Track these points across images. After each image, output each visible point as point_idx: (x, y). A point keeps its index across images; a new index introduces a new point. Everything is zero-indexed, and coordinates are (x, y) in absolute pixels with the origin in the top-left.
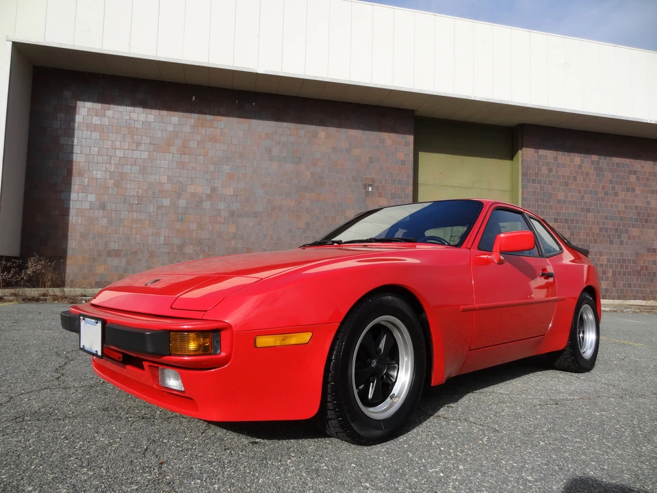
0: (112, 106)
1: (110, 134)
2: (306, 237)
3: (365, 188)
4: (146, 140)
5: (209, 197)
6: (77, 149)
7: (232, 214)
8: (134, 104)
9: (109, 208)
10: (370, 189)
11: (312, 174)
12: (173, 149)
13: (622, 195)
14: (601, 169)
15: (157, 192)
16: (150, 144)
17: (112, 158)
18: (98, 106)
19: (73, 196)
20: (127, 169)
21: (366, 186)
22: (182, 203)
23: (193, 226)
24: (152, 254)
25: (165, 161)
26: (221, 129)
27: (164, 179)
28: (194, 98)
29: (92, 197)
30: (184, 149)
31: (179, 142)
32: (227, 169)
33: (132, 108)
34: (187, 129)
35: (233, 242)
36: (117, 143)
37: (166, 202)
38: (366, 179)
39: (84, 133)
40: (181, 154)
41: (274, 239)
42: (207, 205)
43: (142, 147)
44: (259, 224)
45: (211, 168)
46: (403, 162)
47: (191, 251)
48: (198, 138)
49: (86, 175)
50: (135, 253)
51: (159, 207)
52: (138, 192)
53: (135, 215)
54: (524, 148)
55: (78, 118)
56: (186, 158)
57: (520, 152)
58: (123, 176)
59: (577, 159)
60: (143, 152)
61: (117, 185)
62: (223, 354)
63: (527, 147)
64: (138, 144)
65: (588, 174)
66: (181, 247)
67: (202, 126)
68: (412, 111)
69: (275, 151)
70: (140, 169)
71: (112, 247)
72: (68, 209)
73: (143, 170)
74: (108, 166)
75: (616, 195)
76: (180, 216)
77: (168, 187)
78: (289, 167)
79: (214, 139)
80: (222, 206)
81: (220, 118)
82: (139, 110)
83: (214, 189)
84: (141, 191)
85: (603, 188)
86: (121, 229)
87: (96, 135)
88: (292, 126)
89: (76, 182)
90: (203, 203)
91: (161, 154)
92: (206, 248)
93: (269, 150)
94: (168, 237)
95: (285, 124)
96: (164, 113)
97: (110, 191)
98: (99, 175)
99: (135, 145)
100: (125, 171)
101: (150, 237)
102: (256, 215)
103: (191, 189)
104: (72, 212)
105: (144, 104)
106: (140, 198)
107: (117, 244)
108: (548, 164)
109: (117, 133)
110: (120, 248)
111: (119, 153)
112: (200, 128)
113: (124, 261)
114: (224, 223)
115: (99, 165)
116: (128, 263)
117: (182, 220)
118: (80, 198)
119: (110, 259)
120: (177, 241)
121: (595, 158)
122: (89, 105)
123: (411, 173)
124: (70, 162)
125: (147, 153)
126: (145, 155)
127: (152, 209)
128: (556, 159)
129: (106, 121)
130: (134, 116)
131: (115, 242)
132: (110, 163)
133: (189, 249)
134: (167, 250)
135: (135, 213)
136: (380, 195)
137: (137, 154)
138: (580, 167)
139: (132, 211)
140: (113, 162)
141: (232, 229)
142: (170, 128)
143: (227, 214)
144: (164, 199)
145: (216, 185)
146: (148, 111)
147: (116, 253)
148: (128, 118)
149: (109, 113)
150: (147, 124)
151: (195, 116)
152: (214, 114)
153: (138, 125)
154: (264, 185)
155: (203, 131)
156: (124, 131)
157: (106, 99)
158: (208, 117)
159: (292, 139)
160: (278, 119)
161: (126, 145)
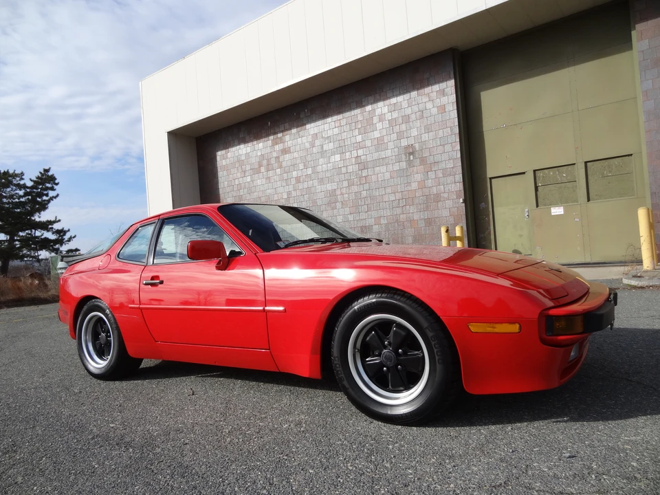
0: (229, 149)
3: (407, 158)
4: (248, 167)
8: (239, 144)
10: (412, 157)
11: (356, 158)
12: (263, 169)
16: (251, 169)
18: (223, 152)
21: (407, 156)
25: (260, 180)
26: (287, 141)
28: (269, 123)
30: (269, 167)
31: (265, 162)
32: (295, 174)
33: (239, 147)
34: (268, 150)
36: (235, 175)
38: (405, 148)
40: (267, 171)
43: (247, 174)
45: (285, 176)
48: (275, 155)
56: (271, 173)
64: (245, 172)
67: (276, 144)
78: (338, 157)
79: (285, 151)
81: (286, 132)
82: (242, 146)
83: (289, 193)
87: (225, 173)
88: (335, 118)
91: (257, 175)
95: (329, 120)
96: (255, 142)
103: (277, 197)
105: (244, 141)
109: (234, 168)
111: (237, 182)
112: (275, 146)
123: (455, 124)
126: (249, 179)
129: (228, 161)
130: (240, 152)
136: (422, 161)
137: (245, 179)
142: (259, 154)
145: (290, 190)
146: (247, 145)
148: (238, 154)
149: (229, 155)
150: (247, 154)
151: (271, 137)
152: (282, 132)
153: (243, 158)
154: (321, 181)
155: (277, 147)
156: (237, 165)
157: (227, 146)
158: (280, 135)
159: (336, 131)
160: (324, 116)
161: (239, 175)
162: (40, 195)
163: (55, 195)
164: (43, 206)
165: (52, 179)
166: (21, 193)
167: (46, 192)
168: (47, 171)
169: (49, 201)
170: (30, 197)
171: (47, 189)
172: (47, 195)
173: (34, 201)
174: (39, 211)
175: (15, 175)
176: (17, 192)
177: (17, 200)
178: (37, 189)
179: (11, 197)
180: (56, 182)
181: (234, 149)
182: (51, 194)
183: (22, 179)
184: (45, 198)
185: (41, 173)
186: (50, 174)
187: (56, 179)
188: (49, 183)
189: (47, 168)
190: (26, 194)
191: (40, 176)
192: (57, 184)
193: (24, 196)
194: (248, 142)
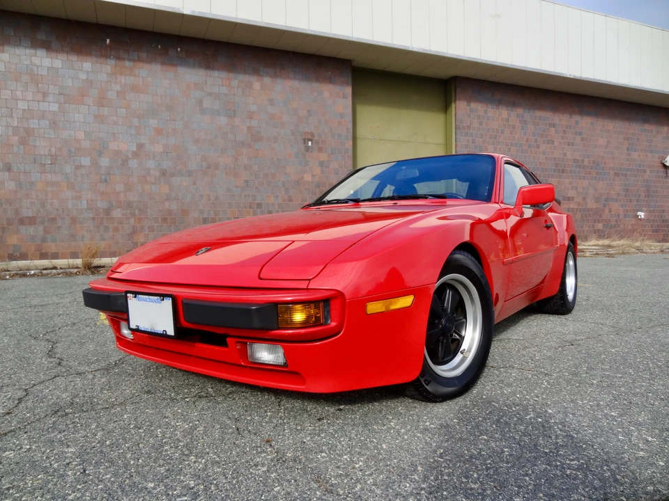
0: (6, 48)
1: (9, 82)
2: (245, 196)
3: (305, 143)
4: (54, 89)
5: (136, 155)
7: (164, 173)
9: (15, 169)
10: (310, 143)
11: (249, 128)
12: (88, 100)
13: (543, 147)
14: (526, 122)
15: (73, 150)
16: (60, 94)
17: (14, 110)
20: (34, 124)
21: (305, 141)
22: (104, 162)
23: (120, 188)
24: (74, 221)
25: (80, 115)
26: (143, 77)
27: (81, 135)
28: (108, 40)
30: (102, 101)
31: (94, 92)
32: (153, 123)
33: (32, 51)
34: (103, 77)
35: (167, 204)
36: (19, 94)
37: (86, 161)
38: (305, 133)
40: (99, 106)
41: (212, 198)
42: (134, 163)
43: (51, 98)
44: (194, 183)
45: (136, 121)
46: (342, 115)
47: (120, 216)
48: (118, 88)
50: (53, 220)
51: (78, 167)
52: (50, 150)
53: (49, 177)
54: (458, 102)
56: (106, 111)
57: (453, 105)
58: (29, 132)
59: (504, 112)
60: (51, 104)
61: (23, 142)
62: (333, 324)
63: (460, 99)
64: (45, 94)
65: (514, 127)
66: (108, 211)
67: (121, 74)
68: (349, 61)
69: (207, 103)
70: (50, 124)
71: (25, 215)
73: (54, 125)
74: (9, 119)
75: (538, 147)
76: (103, 177)
77: (86, 144)
78: (223, 120)
79: (135, 89)
80: (151, 164)
81: (141, 64)
82: (41, 53)
83: (140, 146)
84: (53, 150)
85: (527, 140)
86: (33, 194)
88: (224, 74)
90: (130, 162)
91: (74, 106)
92: (137, 212)
93: (201, 102)
94: (92, 200)
95: (216, 73)
96: (74, 58)
97: (15, 149)
99: (41, 95)
100: (32, 126)
101: (70, 202)
102: (190, 173)
103: (113, 146)
105: (47, 46)
106: (54, 159)
107: (30, 210)
108: (479, 117)
109: (17, 80)
110: (35, 215)
111: (22, 105)
112: (118, 76)
113: (41, 228)
114: (155, 183)
116: (46, 231)
117: (106, 181)
119: (24, 227)
120: (101, 205)
121: (520, 111)
123: (350, 126)
125: (57, 105)
126: (55, 107)
127: (68, 169)
128: (486, 112)
130: (36, 60)
131: (28, 208)
132: (11, 116)
133: (117, 213)
134: (91, 215)
135: (49, 175)
136: (320, 150)
137: (43, 106)
138: (507, 120)
139: (45, 172)
140: (14, 115)
141: (165, 189)
142: (83, 76)
143: (157, 174)
144: (82, 158)
145: (142, 142)
146: (54, 55)
147: (32, 221)
148: (28, 62)
151: (113, 62)
152: (134, 61)
153: (42, 72)
154: (197, 141)
155: (122, 79)
156: (25, 78)
158: (127, 64)
159: (224, 90)
160: (208, 67)
161: (30, 96)
181: (18, 51)
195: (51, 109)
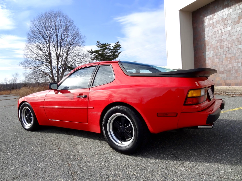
0: (215, 14)
1: (216, 25)
4: (229, 21)
6: (206, 36)
8: (223, 8)
9: (218, 55)
15: (236, 43)
16: (231, 22)
17: (218, 34)
18: (211, 16)
19: (207, 53)
20: (223, 37)
24: (236, 71)
25: (239, 28)
27: (239, 36)
29: (212, 52)
33: (223, 10)
37: (241, 46)
39: (208, 28)
43: (228, 25)
49: (210, 44)
50: (230, 71)
51: (238, 49)
52: (228, 45)
53: (228, 55)
55: (205, 24)
58: (222, 41)
60: (228, 28)
61: (220, 45)
70: (228, 35)
71: (221, 70)
72: (206, 58)
73: (230, 35)
74: (216, 38)
77: (241, 39)
82: (225, 10)
86: (223, 62)
87: (211, 28)
89: (207, 48)
91: (237, 25)
96: (237, 5)
97: (218, 48)
98: (213, 43)
99: (225, 25)
100: (222, 38)
101: (235, 64)
104: (207, 59)
106: (229, 48)
107: (222, 68)
109: (218, 24)
110: (224, 70)
111: (220, 32)
113: (225, 75)
115: (213, 39)
116: (227, 76)
118: (209, 54)
119: (220, 75)
122: (208, 17)
124: (204, 41)
126: (230, 28)
127: (234, 51)
129: (214, 21)
130: (224, 13)
137: (226, 29)
140: (218, 36)
142: (240, 11)
144: (239, 45)
146: (229, 8)
147: (223, 72)
148: (221, 15)
149: (215, 17)
150: (229, 14)
153: (226, 17)
156: (221, 22)
157: (213, 12)
161: (222, 27)
162: (116, 52)
163: (120, 52)
164: (117, 56)
165: (119, 46)
166: (110, 51)
167: (117, 51)
168: (118, 43)
169: (119, 54)
170: (112, 53)
171: (118, 50)
172: (118, 52)
173: (114, 55)
174: (115, 58)
175: (108, 45)
176: (109, 51)
177: (108, 54)
178: (115, 50)
179: (107, 53)
180: (121, 47)
181: (219, 13)
182: (119, 51)
183: (110, 46)
184: (117, 53)
185: (116, 44)
186: (119, 44)
187: (120, 46)
188: (118, 47)
189: (118, 42)
190: (111, 52)
191: (115, 45)
192: (121, 48)
193: (111, 53)
194: (230, 6)
195: (229, 30)
